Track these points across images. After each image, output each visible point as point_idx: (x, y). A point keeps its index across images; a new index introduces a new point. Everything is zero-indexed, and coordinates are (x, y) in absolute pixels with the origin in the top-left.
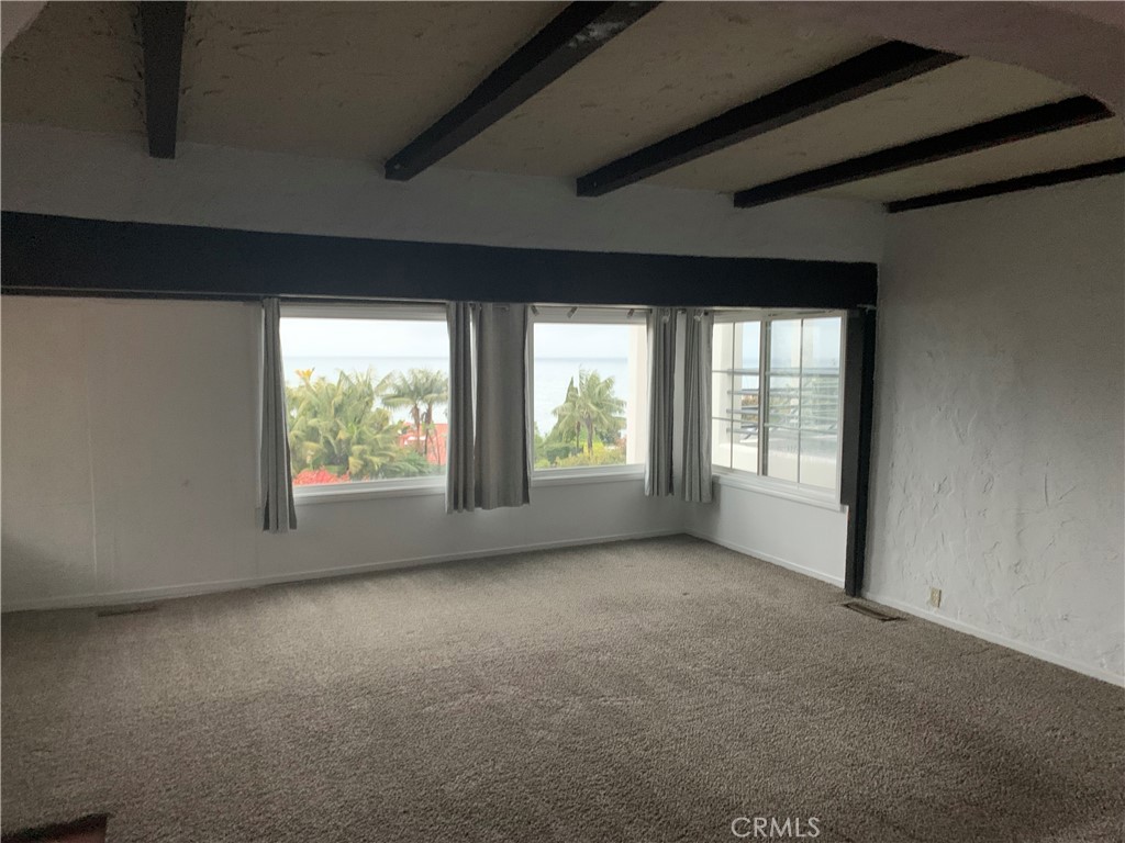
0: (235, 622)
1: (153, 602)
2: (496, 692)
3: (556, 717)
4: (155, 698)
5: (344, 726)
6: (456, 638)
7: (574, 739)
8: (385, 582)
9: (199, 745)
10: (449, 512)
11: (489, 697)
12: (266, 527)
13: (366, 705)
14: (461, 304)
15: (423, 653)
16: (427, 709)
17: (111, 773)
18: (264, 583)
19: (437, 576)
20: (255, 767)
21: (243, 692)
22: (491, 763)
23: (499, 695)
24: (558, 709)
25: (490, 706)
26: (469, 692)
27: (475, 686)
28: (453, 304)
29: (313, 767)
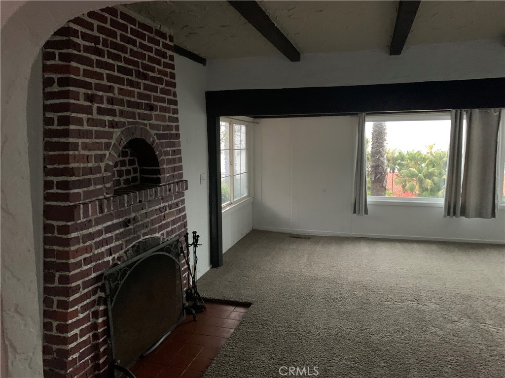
0: (333, 249)
1: (309, 236)
2: (426, 305)
3: (449, 325)
4: (288, 270)
5: (347, 299)
6: (422, 276)
7: (452, 337)
8: (406, 245)
9: (291, 290)
10: (445, 216)
11: (420, 306)
12: (355, 212)
13: (361, 293)
14: (459, 111)
15: (402, 279)
16: (387, 303)
17: (260, 290)
18: (353, 236)
19: (434, 247)
20: (305, 303)
21: (317, 275)
22: (400, 334)
23: (426, 306)
24: (453, 322)
25: (418, 310)
26: (411, 301)
27: (418, 300)
28: (454, 111)
29: (325, 311)
